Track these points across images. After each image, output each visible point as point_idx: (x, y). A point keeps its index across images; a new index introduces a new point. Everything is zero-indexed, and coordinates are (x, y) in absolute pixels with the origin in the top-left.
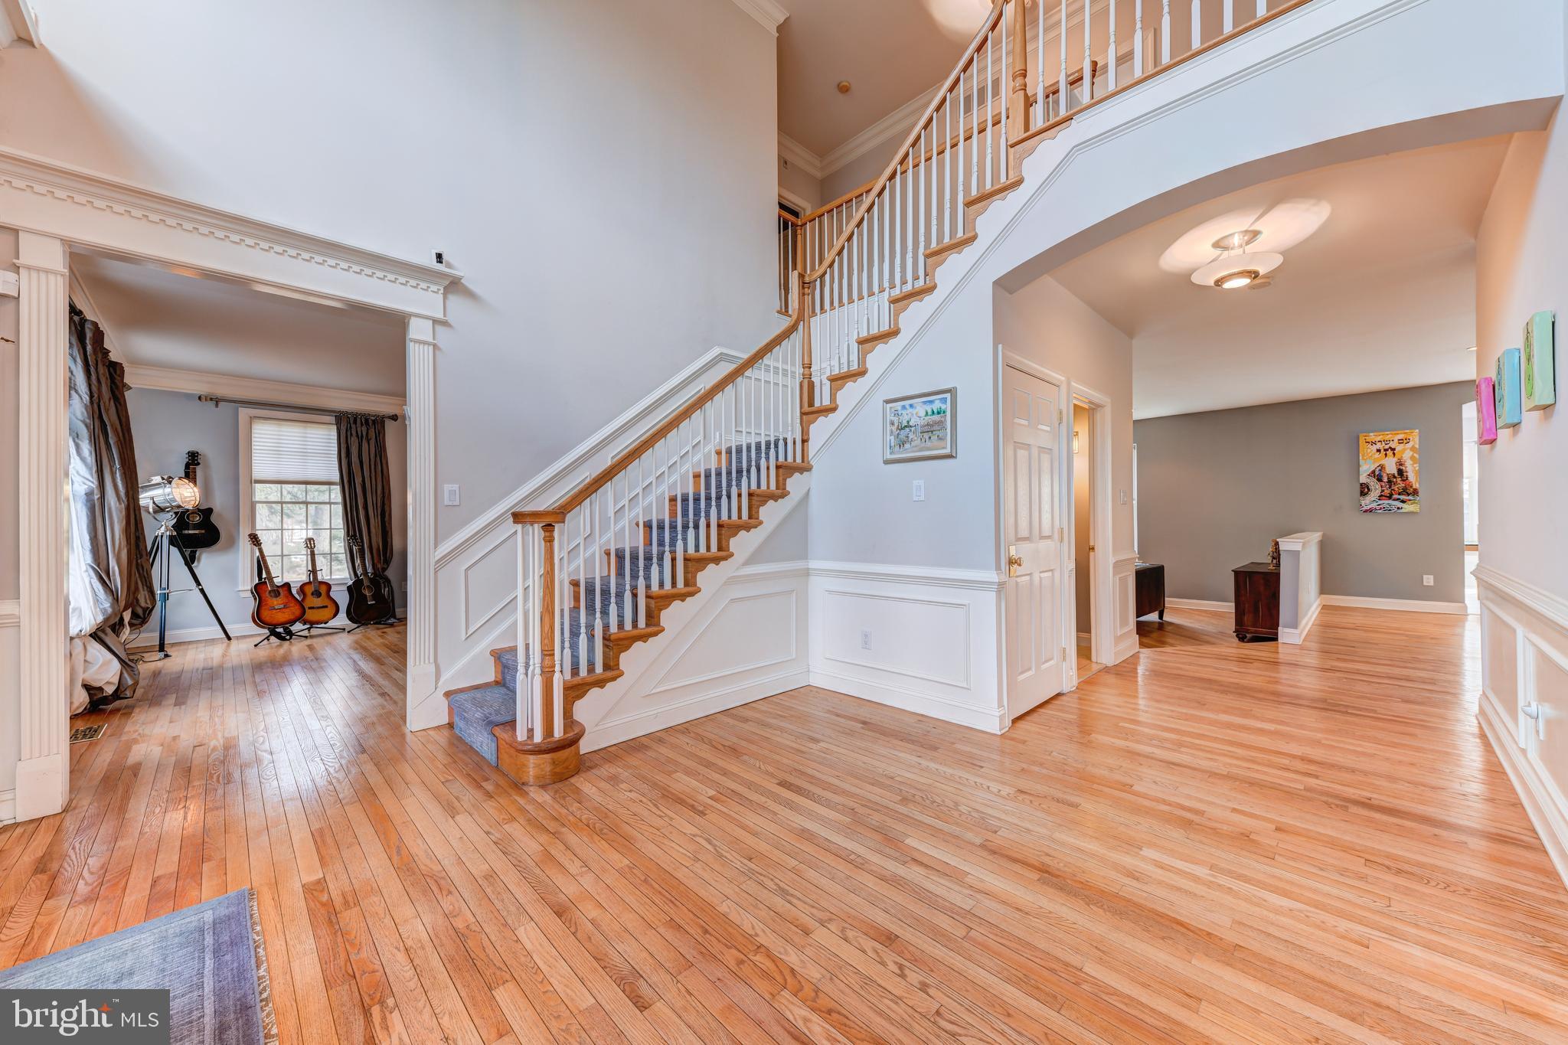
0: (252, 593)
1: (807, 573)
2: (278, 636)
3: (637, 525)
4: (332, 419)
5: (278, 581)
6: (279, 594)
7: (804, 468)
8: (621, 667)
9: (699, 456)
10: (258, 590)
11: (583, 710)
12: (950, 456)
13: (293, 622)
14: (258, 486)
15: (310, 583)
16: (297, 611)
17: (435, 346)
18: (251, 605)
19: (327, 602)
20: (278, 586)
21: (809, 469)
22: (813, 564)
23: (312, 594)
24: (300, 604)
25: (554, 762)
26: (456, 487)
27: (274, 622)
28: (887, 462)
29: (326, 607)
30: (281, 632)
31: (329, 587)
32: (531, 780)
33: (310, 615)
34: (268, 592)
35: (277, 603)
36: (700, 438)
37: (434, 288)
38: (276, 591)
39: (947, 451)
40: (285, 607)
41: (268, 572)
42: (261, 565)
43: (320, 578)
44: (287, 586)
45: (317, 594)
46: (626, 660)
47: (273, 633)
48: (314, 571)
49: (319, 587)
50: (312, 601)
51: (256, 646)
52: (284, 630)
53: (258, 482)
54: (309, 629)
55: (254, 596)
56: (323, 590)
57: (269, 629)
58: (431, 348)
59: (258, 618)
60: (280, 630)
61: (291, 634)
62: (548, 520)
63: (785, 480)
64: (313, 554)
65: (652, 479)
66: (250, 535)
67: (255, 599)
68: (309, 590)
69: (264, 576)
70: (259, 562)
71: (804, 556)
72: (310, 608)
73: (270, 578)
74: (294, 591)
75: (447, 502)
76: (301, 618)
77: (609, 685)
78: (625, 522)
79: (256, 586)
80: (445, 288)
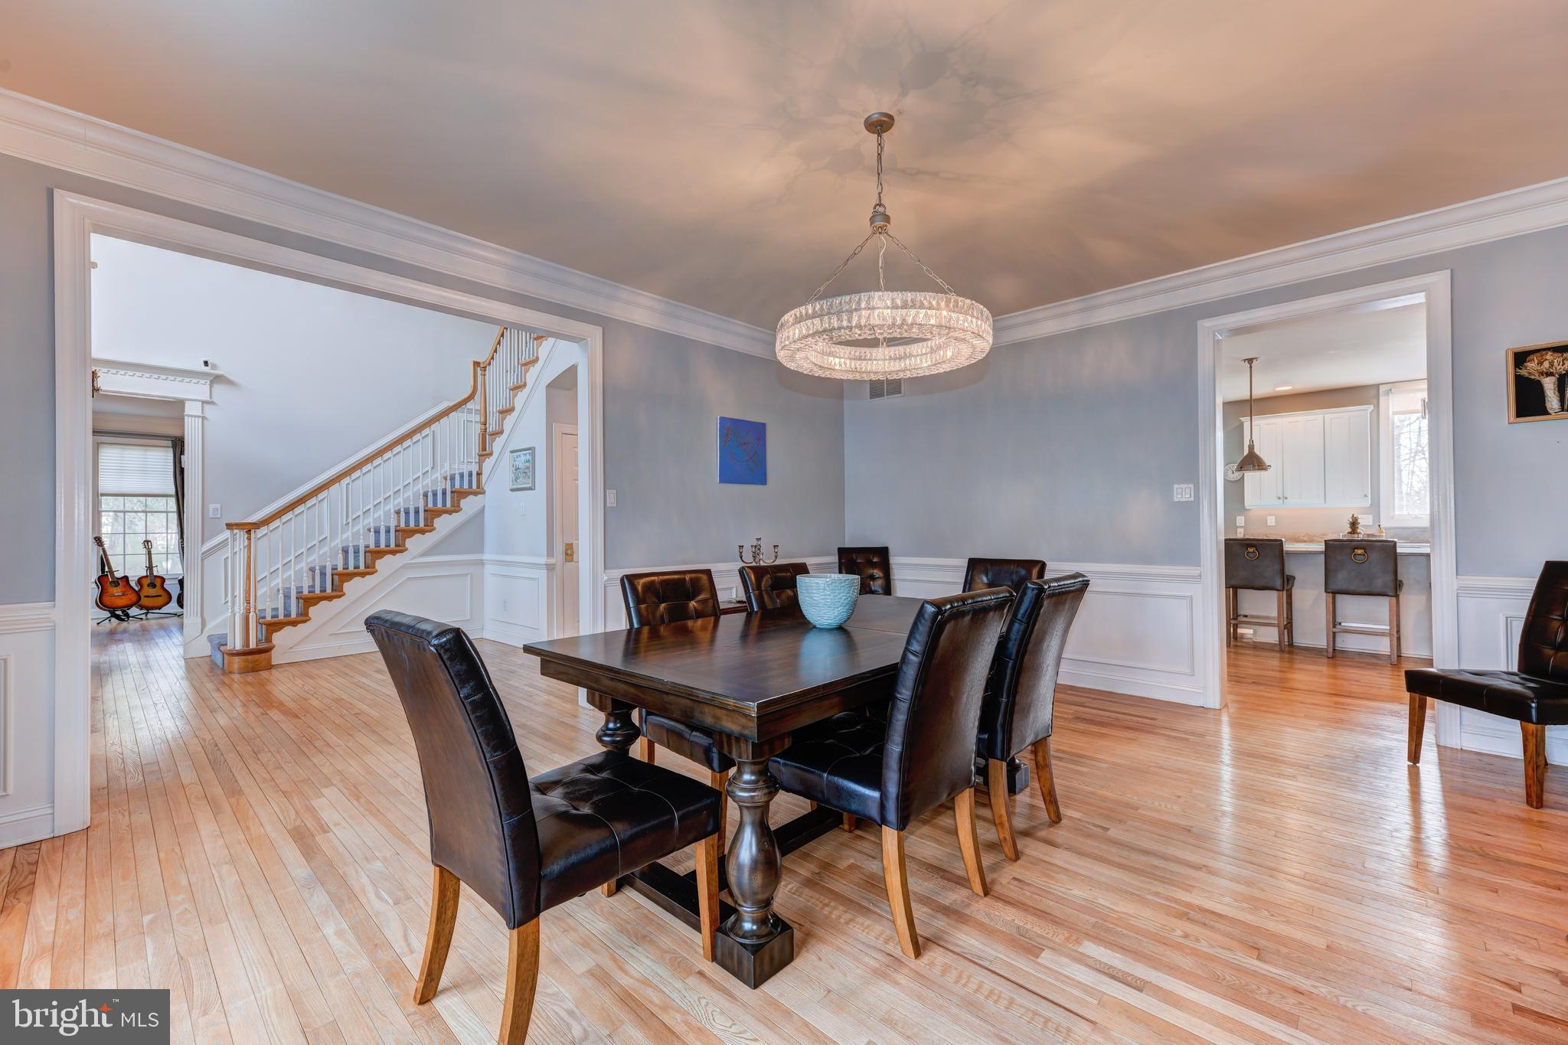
0: (96, 583)
1: (482, 563)
2: (118, 617)
3: (369, 530)
4: (170, 443)
5: (118, 575)
6: (119, 584)
7: (480, 491)
8: (310, 615)
9: (428, 481)
10: (102, 580)
11: (278, 638)
12: (530, 489)
13: (130, 606)
14: (104, 498)
15: (147, 576)
16: (134, 598)
17: (204, 418)
18: (96, 592)
19: (161, 592)
20: (117, 579)
21: (483, 493)
22: (486, 557)
23: (148, 585)
24: (138, 593)
25: (247, 661)
26: (218, 506)
27: (114, 606)
28: (513, 490)
29: (160, 596)
30: (120, 613)
31: (163, 580)
32: (236, 670)
33: (144, 601)
34: (109, 583)
35: (117, 591)
36: (429, 468)
37: (203, 382)
38: (116, 582)
39: (530, 485)
40: (123, 595)
41: (110, 567)
42: (104, 562)
43: (155, 573)
44: (126, 578)
45: (153, 585)
46: (313, 611)
47: (114, 615)
48: (150, 568)
49: (154, 580)
50: (148, 591)
51: (98, 624)
52: (123, 612)
53: (102, 495)
54: (146, 614)
55: (97, 585)
56: (158, 582)
57: (109, 611)
58: (200, 419)
59: (101, 603)
60: (119, 613)
61: (128, 616)
62: (249, 527)
63: (459, 501)
64: (149, 554)
65: (381, 499)
66: (95, 538)
67: (98, 588)
68: (146, 582)
69: (106, 569)
70: (102, 559)
71: (481, 551)
72: (146, 596)
73: (112, 572)
74: (133, 584)
75: (211, 515)
76: (137, 603)
77: (300, 626)
78: (360, 527)
79: (99, 578)
80: (211, 381)
